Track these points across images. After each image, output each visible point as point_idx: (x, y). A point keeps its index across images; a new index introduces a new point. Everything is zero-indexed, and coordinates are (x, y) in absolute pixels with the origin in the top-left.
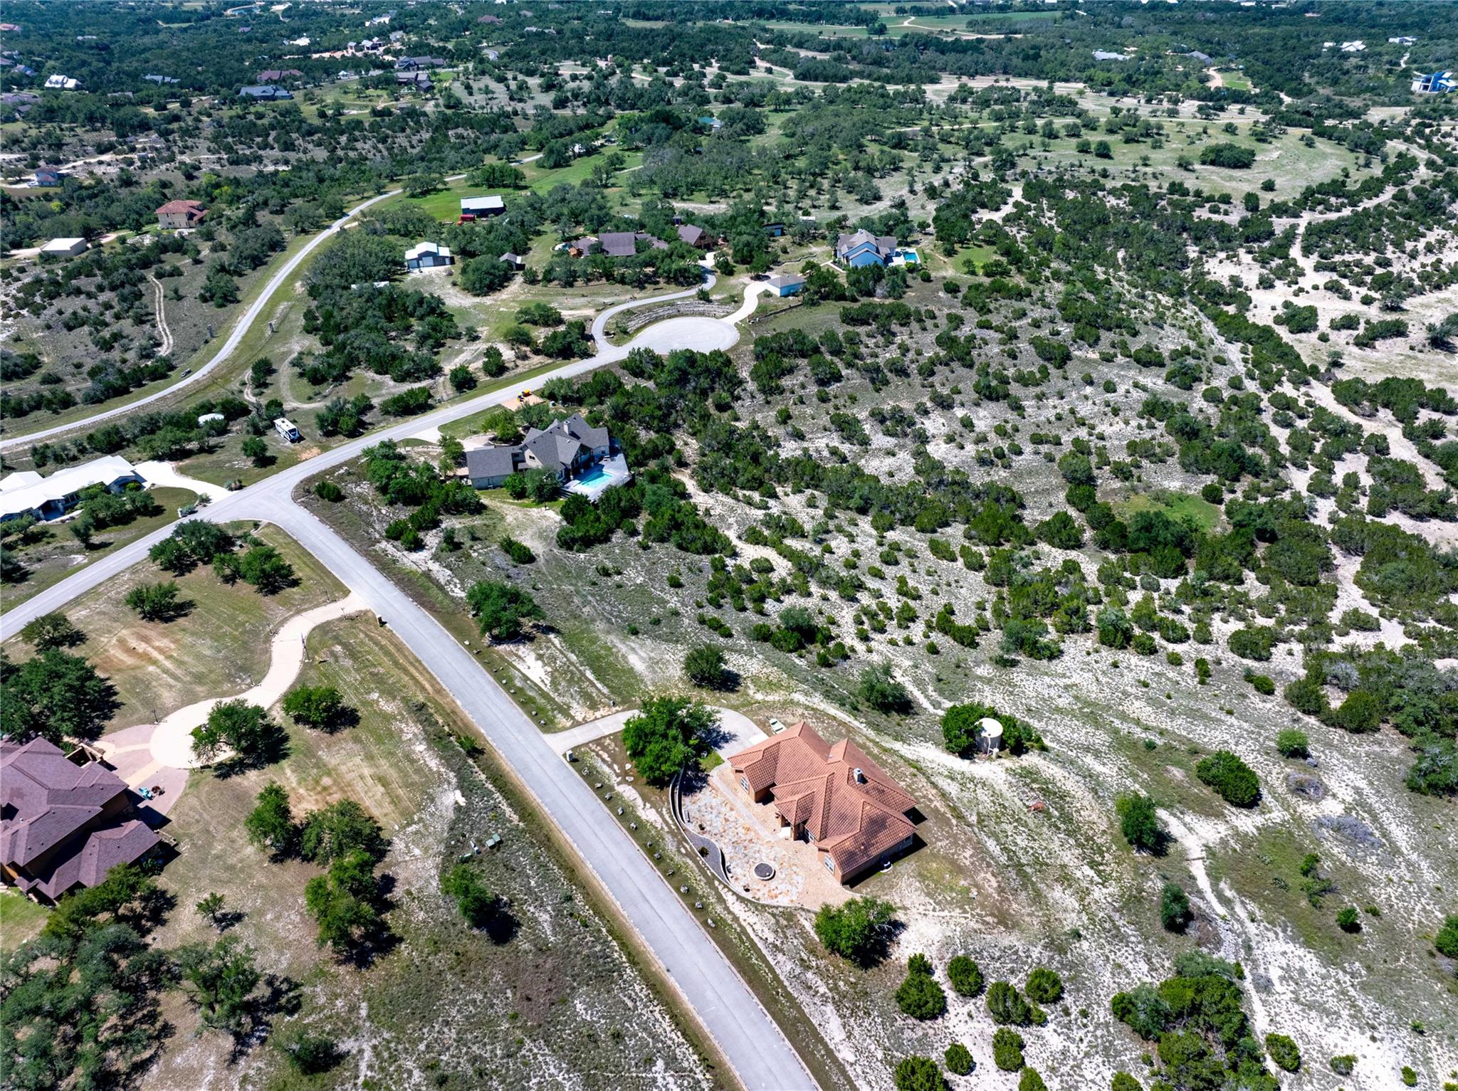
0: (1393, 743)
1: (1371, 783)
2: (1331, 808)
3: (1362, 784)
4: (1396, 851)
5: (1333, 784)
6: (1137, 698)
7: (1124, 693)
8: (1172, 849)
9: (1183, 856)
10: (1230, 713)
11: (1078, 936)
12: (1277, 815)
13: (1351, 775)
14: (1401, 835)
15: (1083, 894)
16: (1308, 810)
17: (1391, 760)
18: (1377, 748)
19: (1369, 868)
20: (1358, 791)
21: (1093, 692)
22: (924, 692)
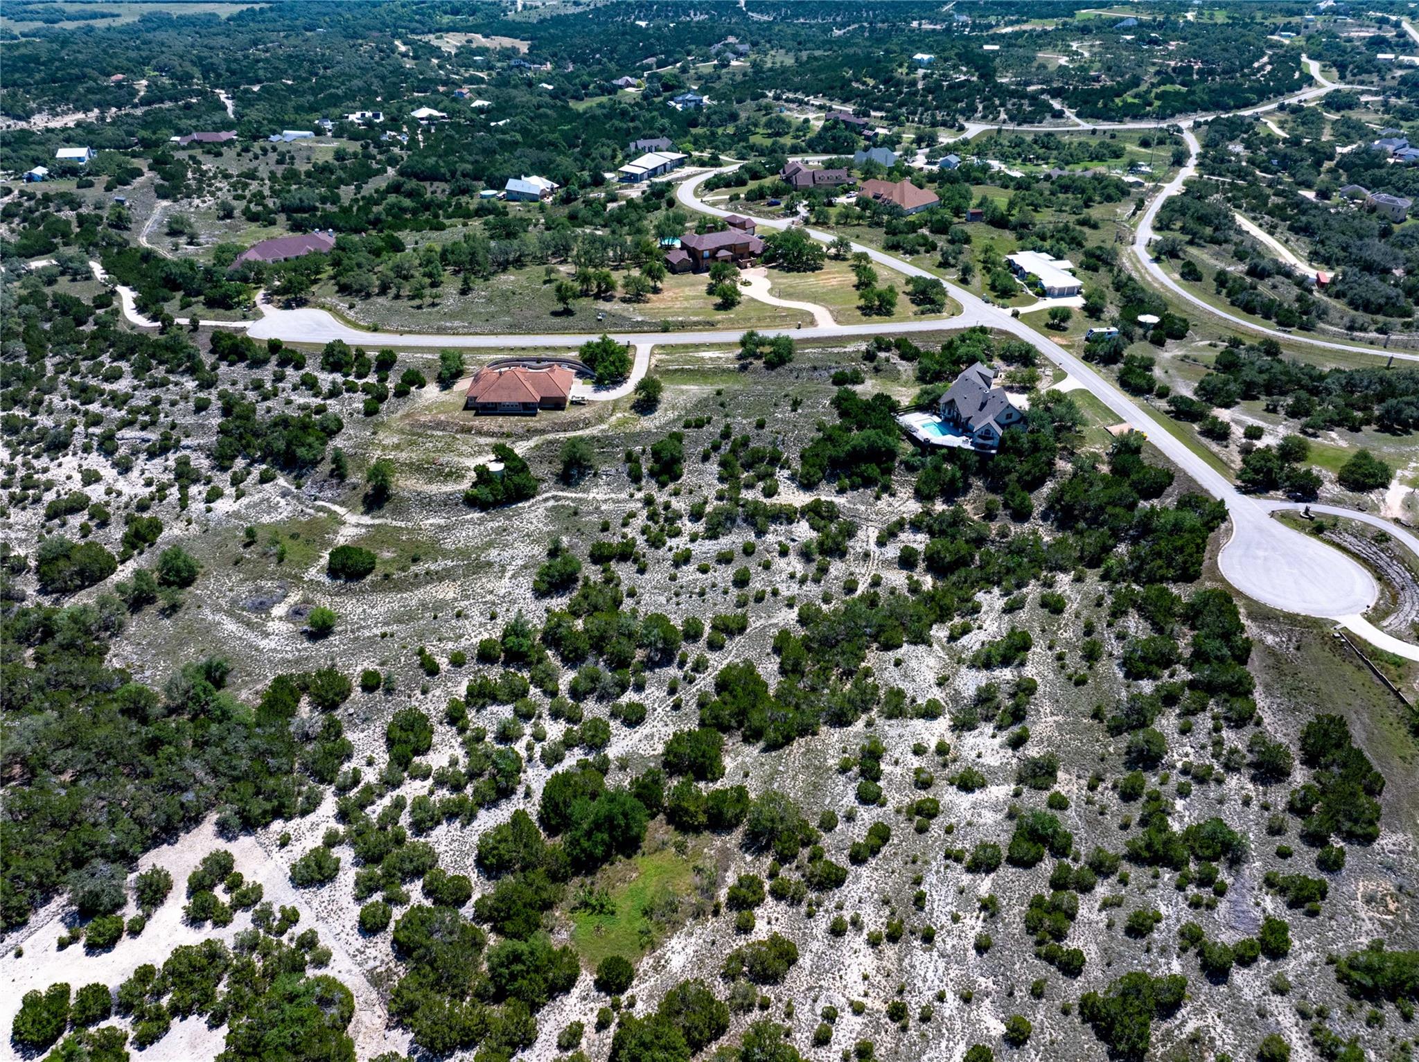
0: (248, 700)
1: (257, 649)
2: (279, 610)
3: (264, 643)
4: (230, 613)
5: (284, 627)
6: (455, 599)
7: (467, 597)
8: (362, 509)
9: (352, 510)
10: (384, 636)
11: (374, 433)
12: (312, 573)
13: (273, 645)
14: (230, 626)
15: (384, 448)
16: (295, 597)
17: (245, 683)
18: (259, 687)
19: (244, 590)
20: (266, 635)
21: (485, 582)
22: (573, 500)
